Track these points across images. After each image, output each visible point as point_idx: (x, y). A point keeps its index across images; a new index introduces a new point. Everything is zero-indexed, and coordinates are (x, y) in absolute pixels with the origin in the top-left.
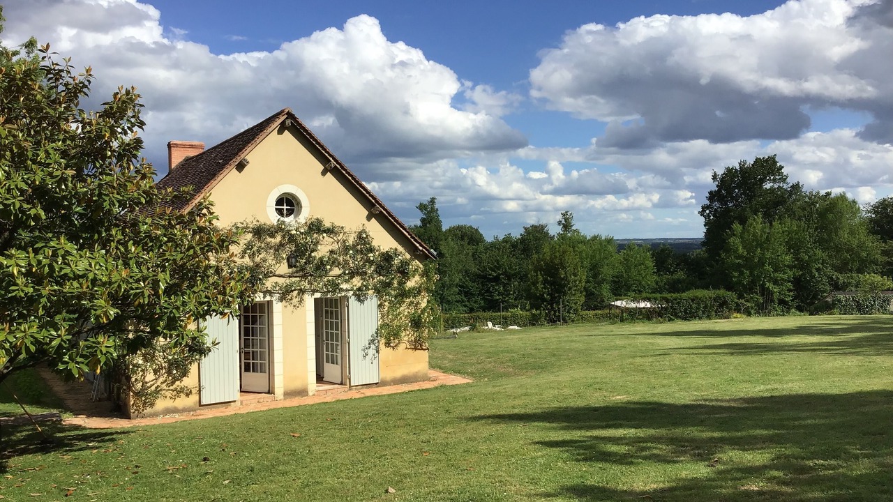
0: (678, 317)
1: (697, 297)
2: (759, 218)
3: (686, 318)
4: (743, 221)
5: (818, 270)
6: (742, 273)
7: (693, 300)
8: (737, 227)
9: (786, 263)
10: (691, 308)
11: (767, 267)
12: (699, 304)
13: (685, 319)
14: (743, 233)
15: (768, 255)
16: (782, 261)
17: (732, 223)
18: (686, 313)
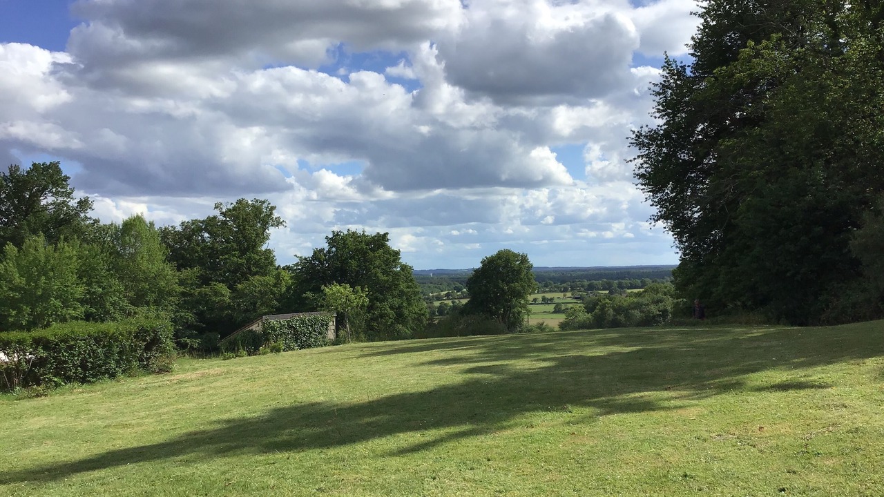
0: (68, 379)
1: (106, 334)
2: (41, 239)
3: (85, 377)
4: (18, 243)
5: (113, 304)
6: (20, 311)
7: (97, 340)
8: (10, 248)
9: (77, 296)
10: (96, 356)
11: (53, 301)
12: (110, 346)
13: (83, 381)
14: (18, 258)
15: (56, 285)
16: (72, 294)
17: (4, 244)
18: (84, 366)
